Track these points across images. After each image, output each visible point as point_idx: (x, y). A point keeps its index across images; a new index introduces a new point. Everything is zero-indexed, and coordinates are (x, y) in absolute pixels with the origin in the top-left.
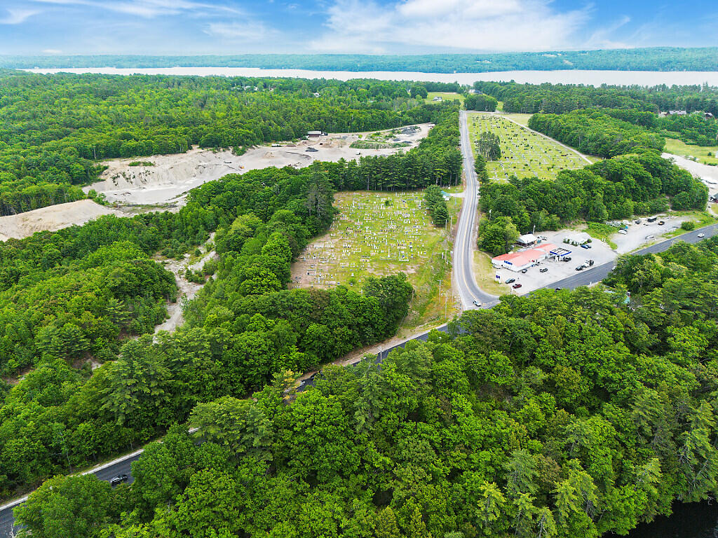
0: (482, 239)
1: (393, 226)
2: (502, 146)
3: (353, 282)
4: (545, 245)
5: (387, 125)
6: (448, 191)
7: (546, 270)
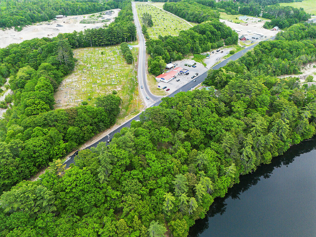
0: (150, 69)
1: (106, 65)
2: (153, 20)
3: (90, 99)
4: (177, 68)
5: (98, 11)
6: (131, 44)
7: (179, 80)
